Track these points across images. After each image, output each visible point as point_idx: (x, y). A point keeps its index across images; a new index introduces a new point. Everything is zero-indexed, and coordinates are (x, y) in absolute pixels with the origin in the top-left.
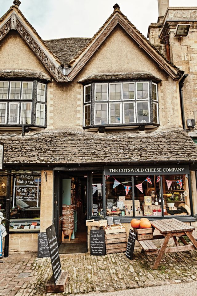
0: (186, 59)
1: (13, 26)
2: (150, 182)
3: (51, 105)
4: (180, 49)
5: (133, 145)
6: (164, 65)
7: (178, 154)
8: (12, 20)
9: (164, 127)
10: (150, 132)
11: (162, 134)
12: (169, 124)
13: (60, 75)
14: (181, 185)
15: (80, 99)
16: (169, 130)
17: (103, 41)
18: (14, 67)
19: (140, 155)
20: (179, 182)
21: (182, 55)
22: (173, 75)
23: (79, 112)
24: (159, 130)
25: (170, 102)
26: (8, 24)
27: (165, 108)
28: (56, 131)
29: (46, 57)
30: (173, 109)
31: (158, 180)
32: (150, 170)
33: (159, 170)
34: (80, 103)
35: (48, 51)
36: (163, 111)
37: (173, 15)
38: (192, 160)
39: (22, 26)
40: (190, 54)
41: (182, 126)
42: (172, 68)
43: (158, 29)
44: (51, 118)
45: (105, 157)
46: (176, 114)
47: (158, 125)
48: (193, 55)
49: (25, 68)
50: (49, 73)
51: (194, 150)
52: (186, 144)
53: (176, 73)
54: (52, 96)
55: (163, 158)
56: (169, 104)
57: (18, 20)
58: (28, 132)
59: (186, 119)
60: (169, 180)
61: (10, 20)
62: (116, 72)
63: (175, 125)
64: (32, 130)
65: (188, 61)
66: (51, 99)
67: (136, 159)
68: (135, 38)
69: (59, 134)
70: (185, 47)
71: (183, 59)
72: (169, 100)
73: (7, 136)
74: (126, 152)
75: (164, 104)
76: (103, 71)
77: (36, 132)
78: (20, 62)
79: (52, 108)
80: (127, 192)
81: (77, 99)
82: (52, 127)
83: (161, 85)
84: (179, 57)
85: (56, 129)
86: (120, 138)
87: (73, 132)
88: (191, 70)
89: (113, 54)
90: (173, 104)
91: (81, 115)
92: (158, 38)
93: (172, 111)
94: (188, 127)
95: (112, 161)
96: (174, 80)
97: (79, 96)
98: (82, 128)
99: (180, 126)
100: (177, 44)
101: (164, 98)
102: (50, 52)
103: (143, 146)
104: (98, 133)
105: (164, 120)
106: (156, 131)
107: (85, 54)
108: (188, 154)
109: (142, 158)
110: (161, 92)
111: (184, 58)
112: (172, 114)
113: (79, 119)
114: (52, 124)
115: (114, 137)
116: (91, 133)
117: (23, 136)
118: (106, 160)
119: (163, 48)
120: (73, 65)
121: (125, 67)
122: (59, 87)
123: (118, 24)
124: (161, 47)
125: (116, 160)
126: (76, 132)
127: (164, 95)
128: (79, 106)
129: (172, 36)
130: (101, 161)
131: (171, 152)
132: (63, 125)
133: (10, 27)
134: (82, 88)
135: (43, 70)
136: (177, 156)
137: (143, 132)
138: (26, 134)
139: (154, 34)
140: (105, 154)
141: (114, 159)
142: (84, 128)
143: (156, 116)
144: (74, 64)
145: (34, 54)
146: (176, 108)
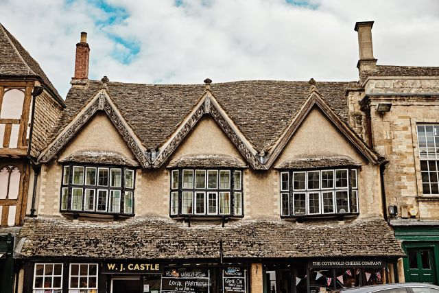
0: (389, 138)
1: (207, 111)
2: (350, 274)
3: (248, 193)
4: (382, 126)
5: (333, 238)
6: (364, 150)
7: (376, 249)
8: (206, 104)
9: (364, 216)
10: (350, 222)
11: (361, 225)
12: (369, 213)
13: (257, 163)
14: (380, 277)
15: (276, 187)
16: (369, 220)
17: (299, 124)
18: (208, 152)
19: (341, 249)
20: (378, 274)
21: (385, 133)
22: (373, 161)
23: (276, 200)
24: (358, 220)
25: (370, 189)
26: (202, 107)
27: (365, 195)
28: (254, 221)
29: (242, 143)
30: (373, 196)
31: (358, 273)
32: (351, 263)
33: (358, 263)
34: (277, 190)
35: (244, 137)
36: (363, 198)
37: (374, 85)
38: (388, 254)
39: (216, 109)
40: (393, 130)
41: (382, 214)
42: (372, 154)
43: (358, 93)
44: (248, 207)
45: (309, 251)
46: (377, 202)
47: (358, 214)
48: (396, 132)
49: (219, 153)
50: (245, 160)
51: (392, 244)
52: (385, 237)
53: (377, 159)
54: (248, 183)
55: (362, 253)
56: (369, 191)
57: (212, 103)
58: (227, 222)
59: (387, 205)
60: (368, 272)
61: (204, 103)
62: (313, 156)
63: (375, 214)
64: (231, 220)
65: (391, 140)
66: (248, 187)
67: (337, 253)
68: (333, 120)
69: (258, 224)
70: (387, 124)
71: (385, 138)
72: (369, 187)
73: (208, 227)
74: (327, 245)
75: (364, 191)
76: (300, 156)
77: (235, 223)
78: (213, 147)
79: (248, 197)
80: (329, 284)
81: (274, 187)
82: (249, 217)
83: (361, 170)
84: (381, 135)
85: (254, 219)
86: (319, 229)
87: (271, 222)
88: (394, 150)
89: (310, 136)
90: (373, 191)
91: (278, 204)
92: (357, 104)
93: (372, 198)
94: (390, 214)
95: (316, 255)
96: (374, 165)
97: (275, 183)
98: (279, 217)
99: (380, 215)
100: (379, 119)
101: (364, 184)
102: (247, 139)
103: (343, 239)
104: (297, 224)
105: (364, 208)
106: (356, 220)
107: (282, 140)
108: (386, 248)
109: (343, 252)
110: (361, 177)
111: (387, 136)
112: (372, 202)
113: (276, 207)
114: (249, 214)
115: (314, 228)
116: (289, 223)
117: (223, 226)
118: (310, 254)
119: (363, 117)
120: (270, 152)
121: (322, 150)
122: (255, 174)
123: (315, 104)
124: (361, 116)
125: (320, 255)
126: (274, 222)
127: (364, 181)
128: (275, 194)
129: (373, 110)
130: (305, 255)
131: (369, 246)
132: (260, 214)
133: (204, 111)
134: (278, 174)
135: (237, 155)
136: (375, 250)
137: (342, 223)
138: (225, 225)
139: (353, 98)
140: (309, 248)
141: (318, 254)
142: (282, 217)
143: (356, 204)
144: (272, 150)
145: (229, 139)
146: (376, 195)
